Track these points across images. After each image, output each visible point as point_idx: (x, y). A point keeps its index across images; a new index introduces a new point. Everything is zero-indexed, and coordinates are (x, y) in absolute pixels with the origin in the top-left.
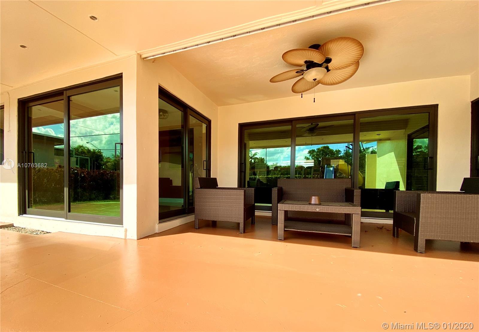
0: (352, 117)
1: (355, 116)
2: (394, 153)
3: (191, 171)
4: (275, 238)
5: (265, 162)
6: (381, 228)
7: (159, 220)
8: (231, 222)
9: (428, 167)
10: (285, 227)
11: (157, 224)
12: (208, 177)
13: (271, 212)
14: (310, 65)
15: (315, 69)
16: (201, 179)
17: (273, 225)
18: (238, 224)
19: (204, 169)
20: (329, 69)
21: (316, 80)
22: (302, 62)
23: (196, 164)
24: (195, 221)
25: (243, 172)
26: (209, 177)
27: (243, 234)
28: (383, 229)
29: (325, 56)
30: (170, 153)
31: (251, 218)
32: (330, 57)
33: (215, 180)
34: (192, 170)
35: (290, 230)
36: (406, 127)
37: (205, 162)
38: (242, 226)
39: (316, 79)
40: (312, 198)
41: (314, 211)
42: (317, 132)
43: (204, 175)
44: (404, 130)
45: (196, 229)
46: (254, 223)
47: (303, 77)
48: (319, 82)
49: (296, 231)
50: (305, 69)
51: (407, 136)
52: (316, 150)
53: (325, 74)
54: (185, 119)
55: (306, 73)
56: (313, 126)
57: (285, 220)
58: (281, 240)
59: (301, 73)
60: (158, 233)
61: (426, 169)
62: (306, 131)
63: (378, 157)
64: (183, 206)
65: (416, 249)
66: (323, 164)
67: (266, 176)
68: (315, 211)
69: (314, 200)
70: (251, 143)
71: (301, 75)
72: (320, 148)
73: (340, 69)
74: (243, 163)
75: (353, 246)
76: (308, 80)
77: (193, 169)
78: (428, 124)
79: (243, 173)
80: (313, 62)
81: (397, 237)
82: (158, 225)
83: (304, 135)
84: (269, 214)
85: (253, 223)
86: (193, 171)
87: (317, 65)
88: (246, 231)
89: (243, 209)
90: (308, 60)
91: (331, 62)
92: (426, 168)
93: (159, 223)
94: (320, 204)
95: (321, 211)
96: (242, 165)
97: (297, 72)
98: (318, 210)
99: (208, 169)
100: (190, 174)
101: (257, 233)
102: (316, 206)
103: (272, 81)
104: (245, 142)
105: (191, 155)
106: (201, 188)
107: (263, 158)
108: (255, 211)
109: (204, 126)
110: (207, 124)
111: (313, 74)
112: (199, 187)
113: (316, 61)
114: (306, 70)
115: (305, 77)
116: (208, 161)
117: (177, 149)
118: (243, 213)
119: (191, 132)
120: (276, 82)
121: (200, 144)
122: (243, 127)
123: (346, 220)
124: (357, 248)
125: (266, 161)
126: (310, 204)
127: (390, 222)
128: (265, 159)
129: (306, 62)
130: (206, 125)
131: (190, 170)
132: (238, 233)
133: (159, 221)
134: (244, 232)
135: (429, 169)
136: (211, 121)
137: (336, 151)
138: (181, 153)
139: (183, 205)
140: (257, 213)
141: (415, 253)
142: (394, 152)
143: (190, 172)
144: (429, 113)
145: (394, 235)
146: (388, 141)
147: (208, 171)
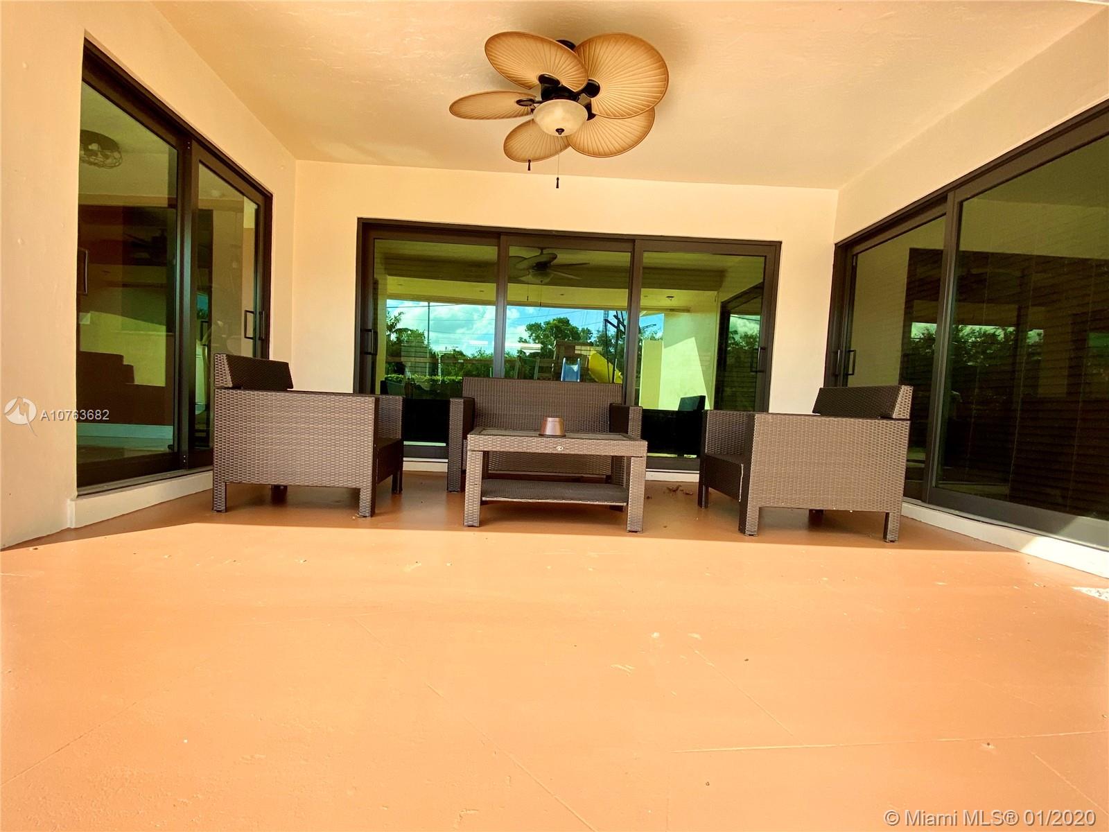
0: (629, 246)
1: (634, 245)
2: (696, 340)
3: (201, 340)
4: (458, 522)
5: (426, 342)
6: (674, 491)
7: (78, 486)
8: (333, 487)
9: (757, 368)
10: (483, 494)
11: (72, 500)
12: (259, 357)
13: (447, 461)
14: (552, 89)
15: (562, 102)
16: (234, 361)
17: (451, 492)
18: (355, 493)
19: (246, 337)
20: (594, 112)
21: (563, 134)
22: (532, 77)
23: (219, 322)
24: (213, 489)
25: (370, 353)
26: (262, 357)
27: (369, 518)
28: (678, 492)
29: (588, 77)
30: (125, 285)
31: (392, 476)
32: (598, 80)
33: (284, 367)
34: (205, 338)
35: (495, 499)
36: (721, 287)
37: (251, 317)
38: (366, 496)
39: (563, 130)
40: (546, 421)
41: (550, 451)
42: (552, 275)
43: (246, 350)
44: (716, 292)
45: (218, 511)
46: (401, 489)
47: (533, 120)
48: (568, 143)
49: (508, 502)
50: (539, 98)
51: (719, 304)
52: (542, 324)
53: (583, 123)
54: (183, 177)
55: (540, 110)
56: (543, 259)
57: (483, 478)
58: (472, 526)
59: (529, 108)
60: (76, 529)
61: (754, 372)
62: (528, 269)
63: (665, 347)
64: (170, 447)
65: (742, 529)
66: (558, 357)
67: (428, 377)
68: (554, 452)
69: (552, 425)
70: (392, 283)
71: (527, 114)
72: (551, 322)
73: (615, 117)
74: (370, 330)
75: (629, 529)
76: (545, 130)
77: (209, 336)
78: (762, 281)
79: (370, 357)
80: (558, 82)
81: (706, 507)
82: (73, 503)
83: (523, 279)
84: (439, 466)
85: (397, 489)
86: (210, 342)
87: (567, 94)
88: (376, 511)
89: (371, 450)
90: (547, 73)
91: (598, 93)
92: (754, 369)
93: (79, 496)
94: (564, 436)
95: (567, 452)
96: (368, 334)
97: (519, 102)
98: (560, 448)
99: (260, 338)
100: (199, 350)
101: (408, 513)
102: (556, 439)
103: (455, 109)
104: (375, 276)
105: (203, 299)
106: (236, 387)
107: (421, 331)
108: (405, 459)
109: (250, 209)
110: (260, 203)
111: (557, 114)
112: (231, 385)
113: (565, 82)
114: (540, 102)
115: (537, 120)
116: (261, 313)
117: (152, 274)
118: (371, 460)
119: (204, 220)
120: (464, 118)
121: (235, 265)
122: (370, 230)
123: (615, 474)
124: (636, 532)
125: (428, 340)
126: (542, 435)
127: (693, 477)
128: (426, 336)
129: (542, 79)
130: (254, 206)
131: (199, 336)
132: (354, 518)
133: (78, 491)
134: (373, 514)
135: (760, 371)
136: (272, 195)
137: (583, 330)
138: (168, 290)
139: (172, 443)
140: (410, 465)
141: (741, 536)
142: (695, 336)
143: (198, 343)
144: (765, 257)
145: (700, 504)
146: (686, 314)
147: (259, 343)
